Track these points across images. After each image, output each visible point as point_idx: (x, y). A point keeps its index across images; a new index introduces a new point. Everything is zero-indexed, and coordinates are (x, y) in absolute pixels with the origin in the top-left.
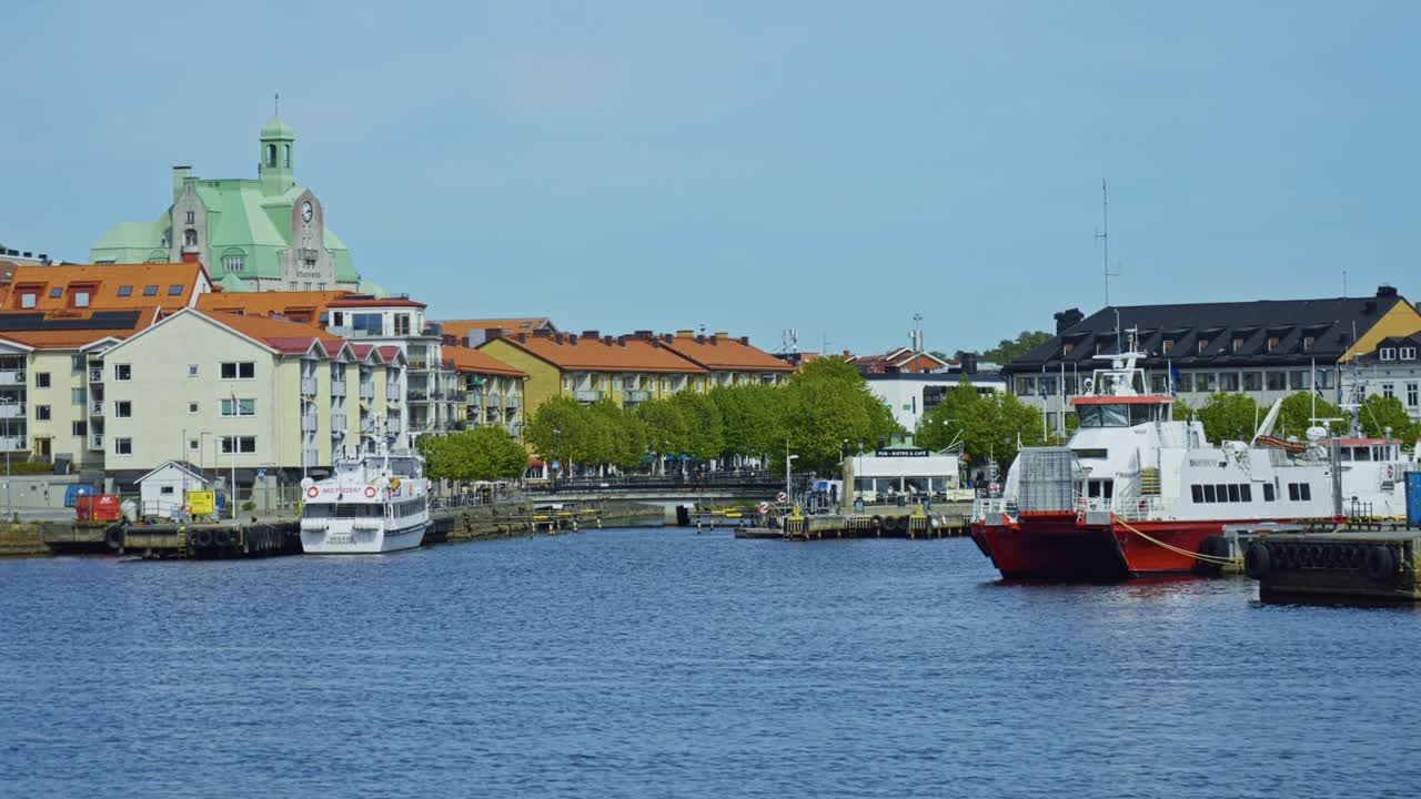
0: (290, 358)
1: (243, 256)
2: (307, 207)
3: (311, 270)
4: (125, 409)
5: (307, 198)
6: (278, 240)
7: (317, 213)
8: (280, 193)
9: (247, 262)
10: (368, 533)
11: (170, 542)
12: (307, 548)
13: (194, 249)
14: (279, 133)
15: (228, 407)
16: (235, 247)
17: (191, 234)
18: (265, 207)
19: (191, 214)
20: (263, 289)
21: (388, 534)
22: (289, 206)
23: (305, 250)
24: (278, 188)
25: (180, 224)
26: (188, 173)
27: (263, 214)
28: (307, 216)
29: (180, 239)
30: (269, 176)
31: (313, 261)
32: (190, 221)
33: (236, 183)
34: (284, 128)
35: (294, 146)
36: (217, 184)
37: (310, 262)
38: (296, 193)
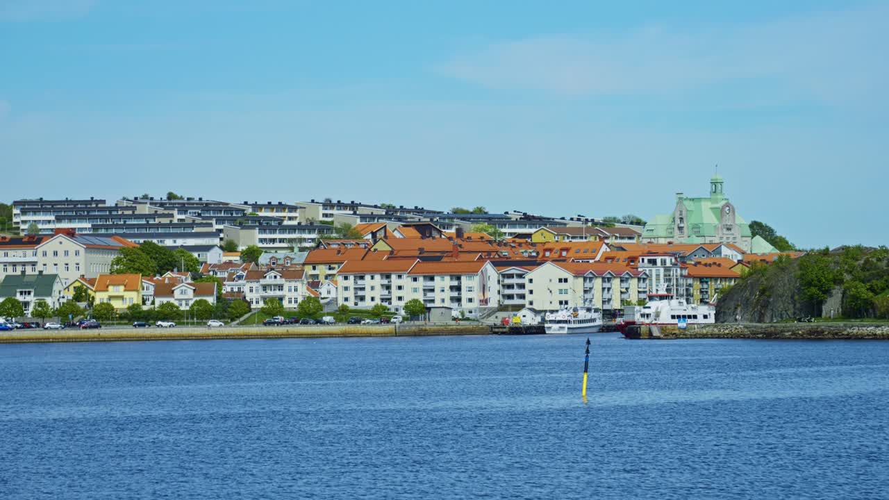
0: (579, 277)
1: (699, 228)
2: (728, 208)
3: (729, 232)
4: (531, 292)
5: (727, 205)
6: (715, 221)
7: (732, 210)
8: (717, 203)
9: (701, 230)
10: (562, 328)
11: (504, 330)
12: (547, 332)
13: (682, 225)
14: (717, 180)
15: (561, 291)
16: (696, 225)
17: (681, 219)
18: (711, 208)
19: (681, 212)
20: (707, 242)
21: (569, 328)
22: (719, 208)
23: (726, 225)
24: (716, 201)
25: (677, 216)
26: (681, 196)
27: (710, 211)
28: (728, 212)
29: (678, 221)
30: (714, 196)
31: (730, 229)
32: (681, 214)
33: (700, 199)
34: (719, 177)
35: (723, 184)
36: (693, 200)
37: (729, 229)
38: (724, 202)
